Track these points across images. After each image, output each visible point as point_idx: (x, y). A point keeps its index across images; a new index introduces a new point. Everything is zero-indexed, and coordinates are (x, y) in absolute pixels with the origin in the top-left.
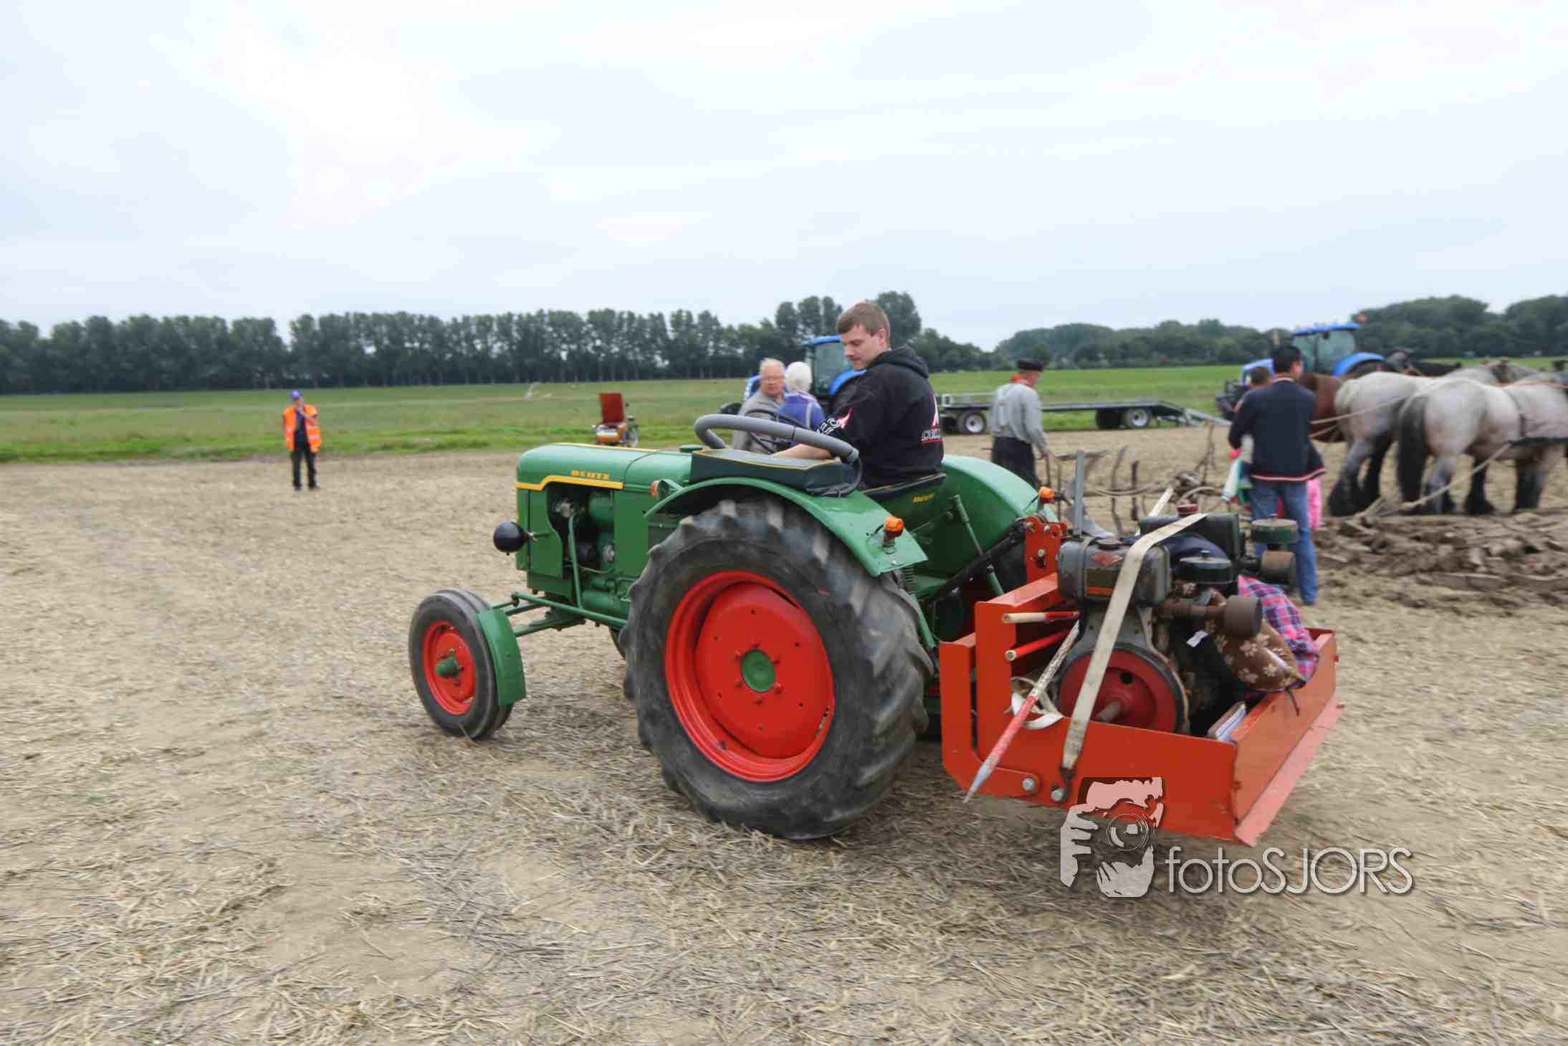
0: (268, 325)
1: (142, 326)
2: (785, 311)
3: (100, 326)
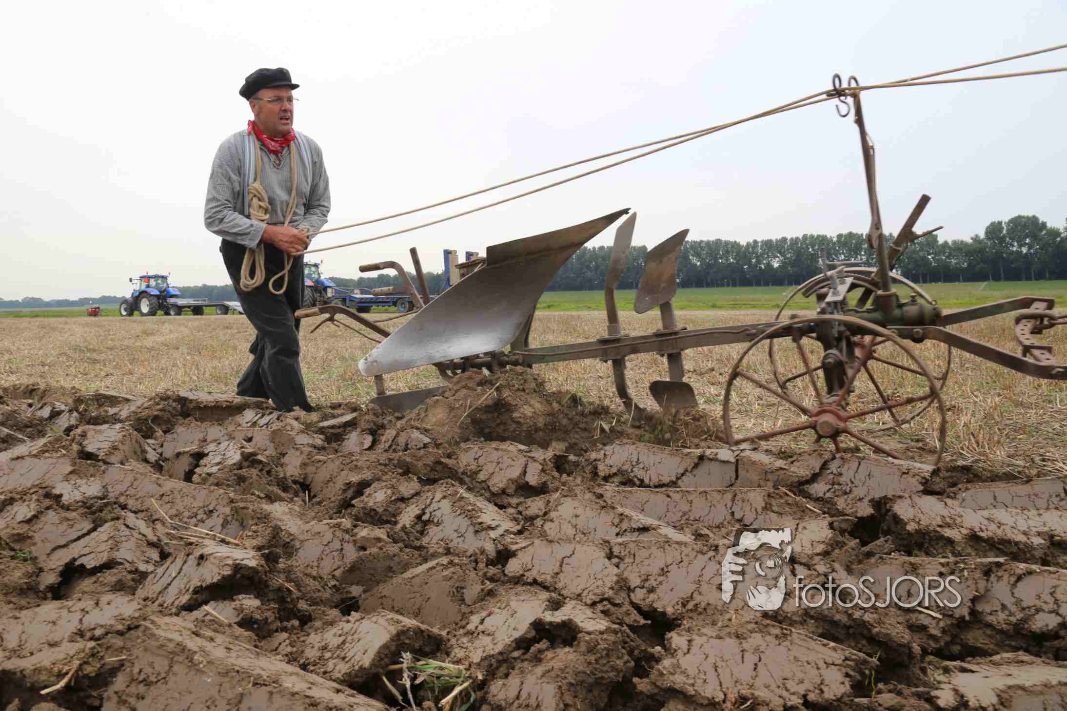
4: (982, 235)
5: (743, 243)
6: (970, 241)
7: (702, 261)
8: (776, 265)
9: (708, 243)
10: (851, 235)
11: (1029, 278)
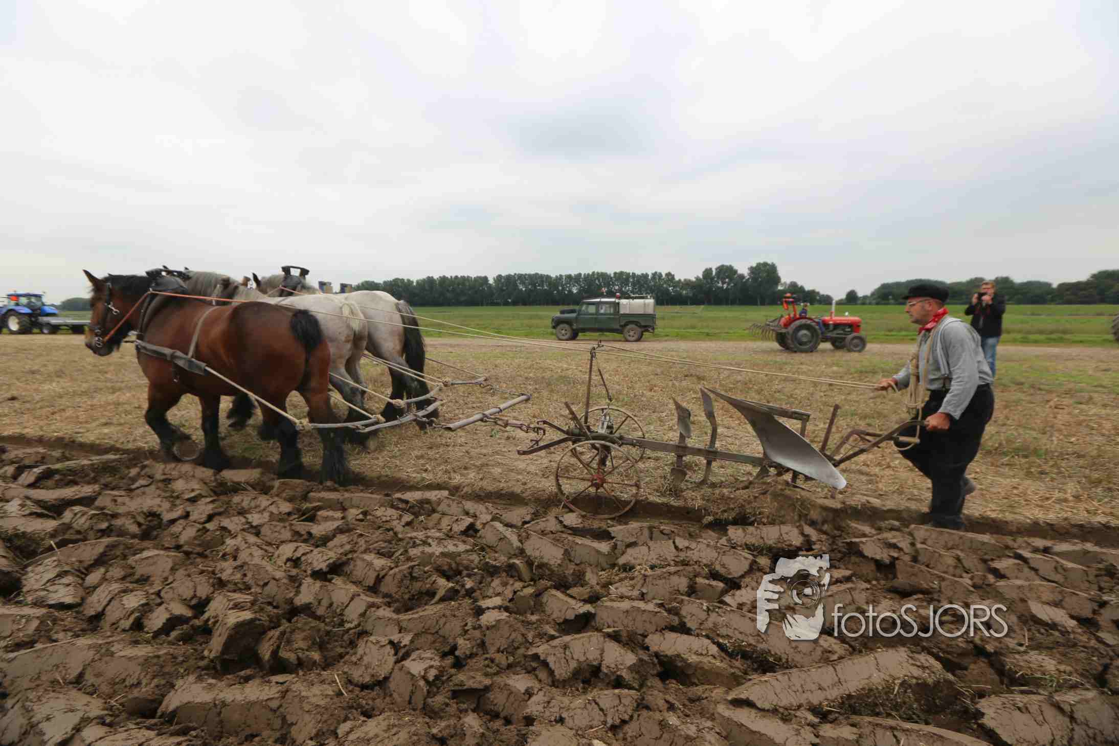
0: (486, 279)
1: (443, 279)
2: (708, 272)
3: (430, 280)
4: (701, 276)
5: (553, 275)
6: (694, 280)
7: (526, 287)
8: (575, 291)
9: (530, 275)
10: (622, 273)
11: (727, 304)
